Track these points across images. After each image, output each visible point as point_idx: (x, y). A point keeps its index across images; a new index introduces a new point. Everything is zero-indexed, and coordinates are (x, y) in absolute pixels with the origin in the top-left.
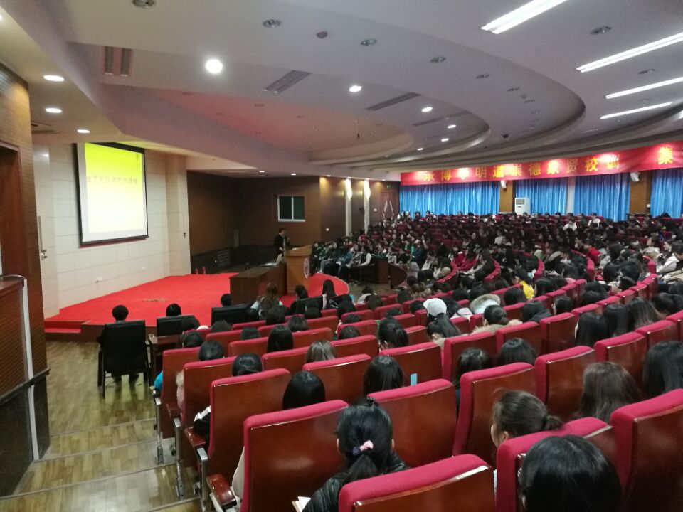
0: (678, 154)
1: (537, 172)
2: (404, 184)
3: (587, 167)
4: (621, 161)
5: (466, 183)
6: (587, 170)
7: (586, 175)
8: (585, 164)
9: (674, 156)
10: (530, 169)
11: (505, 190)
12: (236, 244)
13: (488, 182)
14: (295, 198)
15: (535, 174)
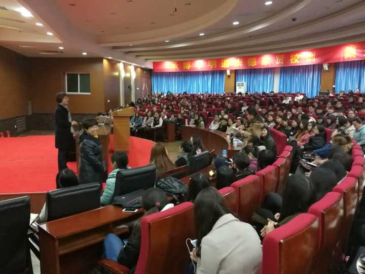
0: (360, 51)
1: (254, 64)
2: (156, 71)
3: (291, 60)
4: (317, 57)
5: (200, 72)
6: (292, 63)
7: (290, 66)
8: (290, 58)
9: (357, 53)
10: (249, 62)
11: (229, 76)
12: (30, 113)
13: (217, 71)
14: (81, 75)
15: (252, 65)
